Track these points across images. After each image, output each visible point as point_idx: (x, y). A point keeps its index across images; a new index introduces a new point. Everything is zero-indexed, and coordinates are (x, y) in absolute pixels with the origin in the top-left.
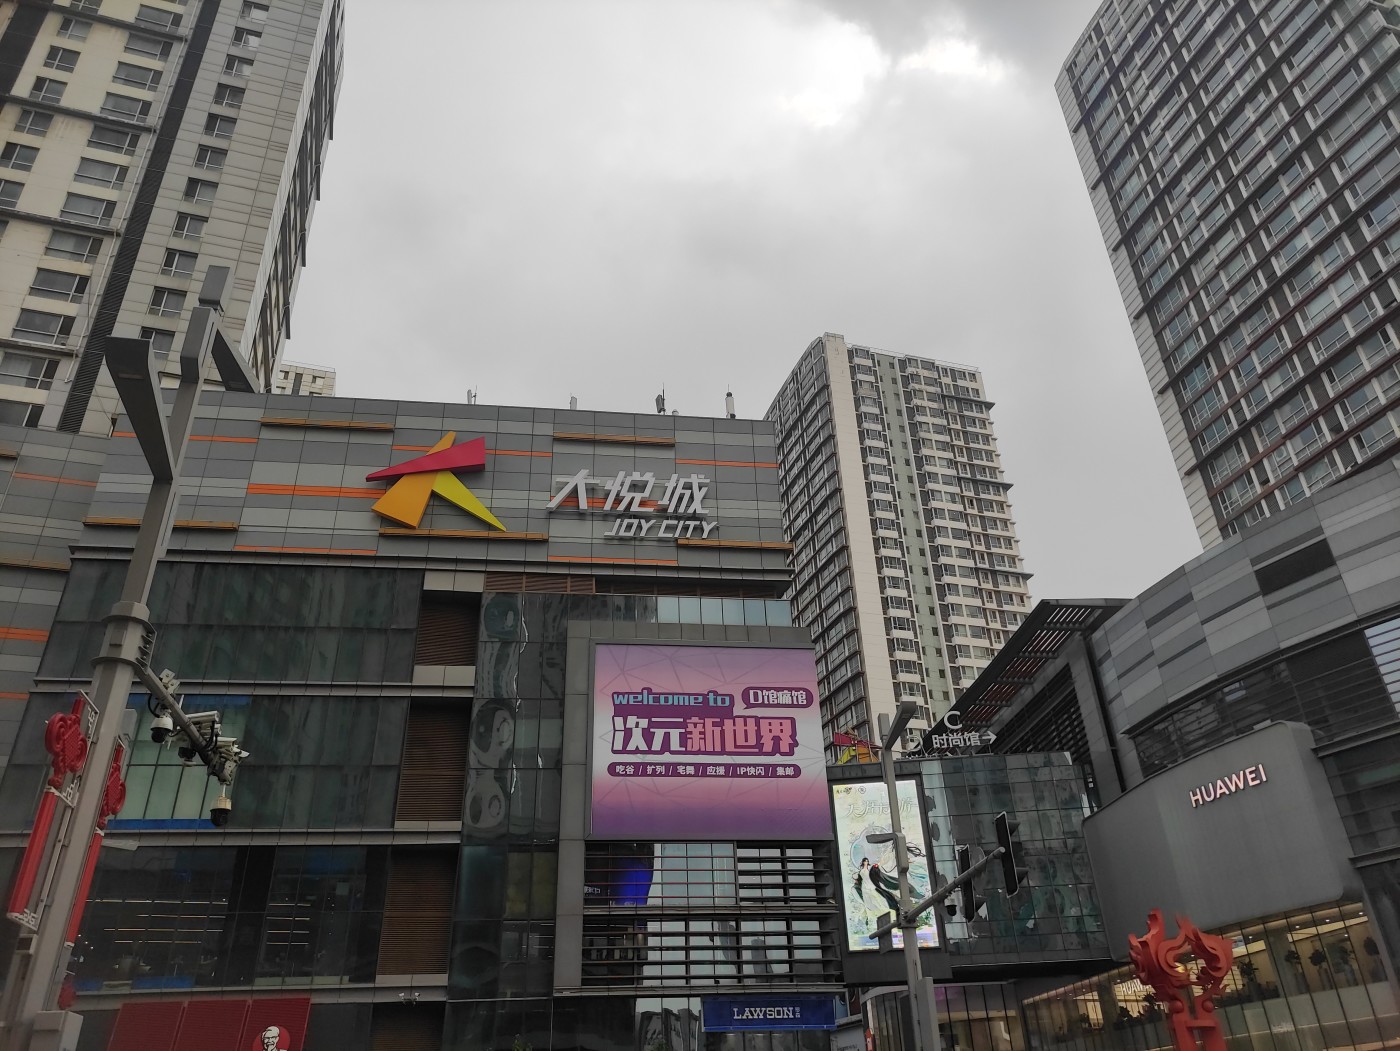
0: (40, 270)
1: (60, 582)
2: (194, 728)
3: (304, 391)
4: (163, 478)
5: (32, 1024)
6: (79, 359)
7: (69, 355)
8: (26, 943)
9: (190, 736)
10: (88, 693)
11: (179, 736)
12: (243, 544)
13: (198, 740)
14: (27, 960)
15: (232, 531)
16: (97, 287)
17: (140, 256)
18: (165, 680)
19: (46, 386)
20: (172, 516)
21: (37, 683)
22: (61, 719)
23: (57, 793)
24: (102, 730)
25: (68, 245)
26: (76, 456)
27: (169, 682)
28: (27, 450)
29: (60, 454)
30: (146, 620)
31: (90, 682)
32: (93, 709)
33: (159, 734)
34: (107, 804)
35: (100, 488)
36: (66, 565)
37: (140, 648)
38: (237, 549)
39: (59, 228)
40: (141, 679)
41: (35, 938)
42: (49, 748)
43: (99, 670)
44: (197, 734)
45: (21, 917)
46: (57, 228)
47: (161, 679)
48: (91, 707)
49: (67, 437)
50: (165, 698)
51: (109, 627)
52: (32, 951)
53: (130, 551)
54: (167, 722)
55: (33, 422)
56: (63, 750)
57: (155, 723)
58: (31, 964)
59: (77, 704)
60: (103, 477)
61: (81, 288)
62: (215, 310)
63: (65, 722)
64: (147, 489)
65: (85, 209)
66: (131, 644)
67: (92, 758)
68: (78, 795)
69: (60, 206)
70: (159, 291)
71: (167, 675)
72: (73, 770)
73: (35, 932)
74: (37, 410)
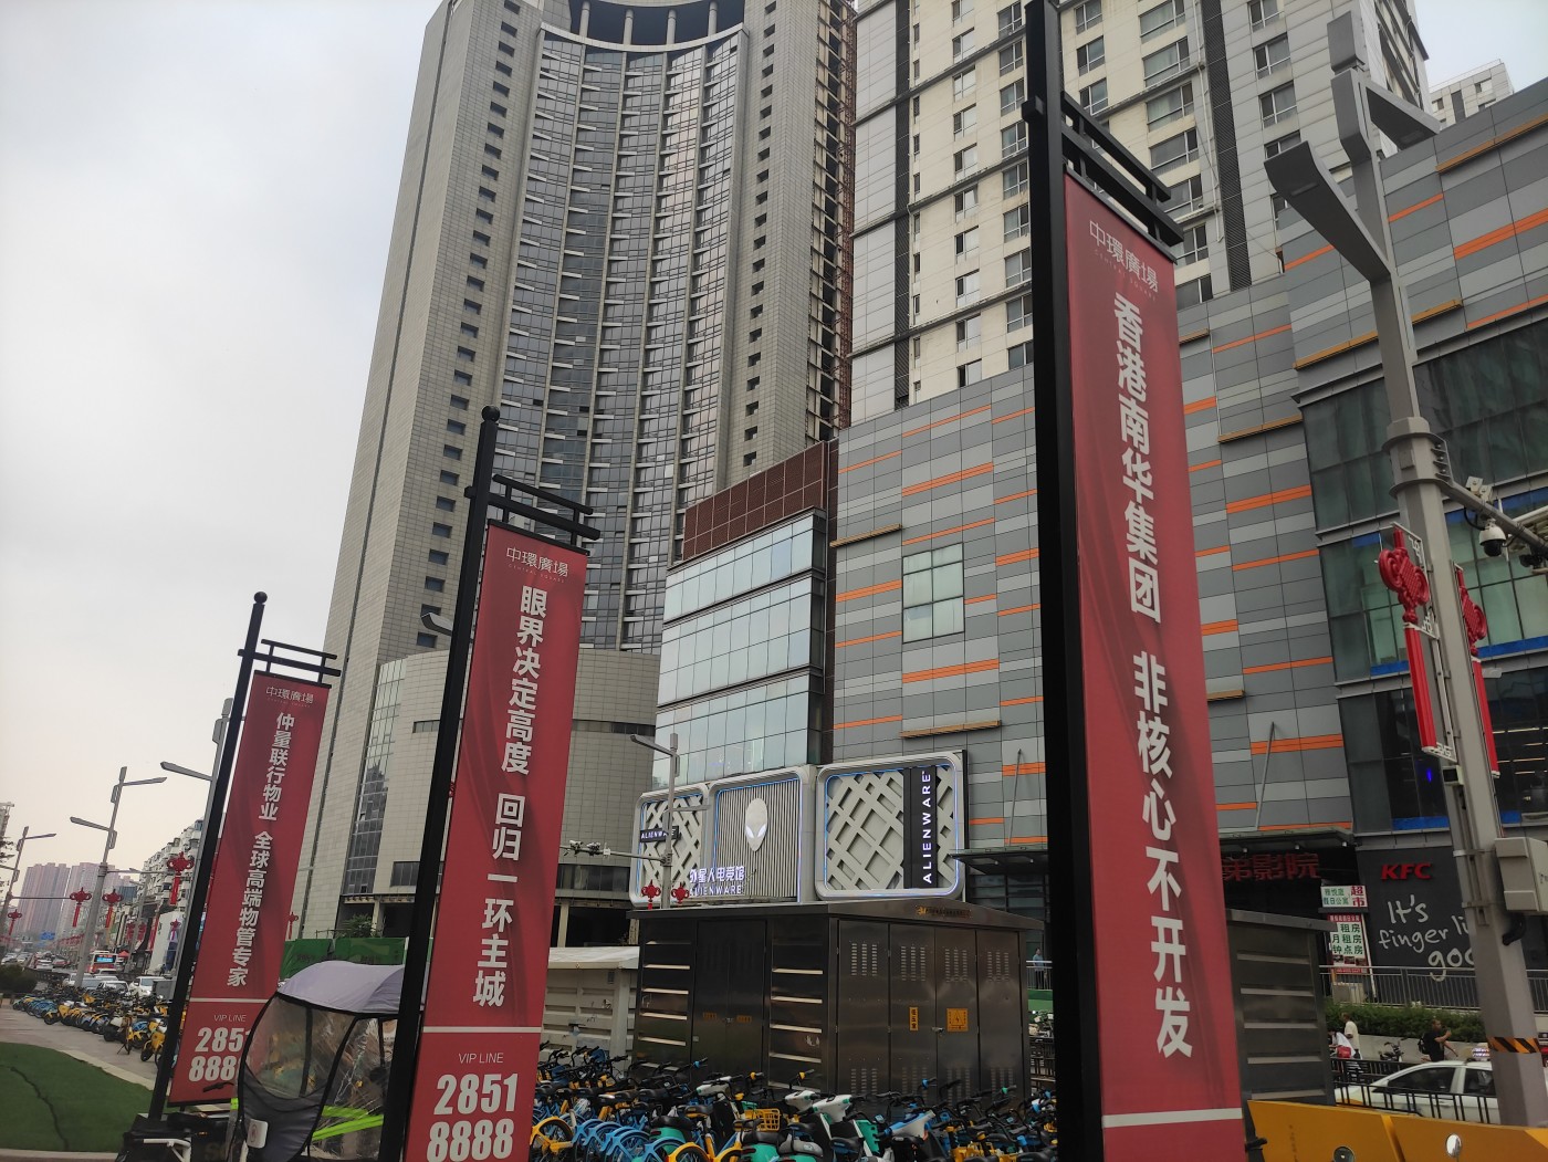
0: (1151, 148)
1: (1299, 434)
2: (1528, 531)
3: (1471, 109)
4: (1379, 278)
5: (1493, 851)
6: (1221, 213)
7: (1210, 214)
8: (1452, 775)
9: (1527, 540)
10: (1404, 525)
11: (1515, 544)
12: (1475, 320)
13: (1539, 543)
14: (1460, 791)
15: (1457, 310)
16: (1206, 133)
17: (1231, 76)
18: (1474, 489)
19: (1204, 255)
20: (1406, 316)
21: (1320, 536)
22: (1390, 555)
23: (1417, 628)
24: (1433, 557)
25: (1164, 109)
26: (1259, 307)
27: (1478, 489)
28: (1215, 323)
29: (1243, 313)
30: (1428, 431)
31: (1398, 514)
32: (1414, 539)
33: (1493, 547)
34: (1469, 630)
35: (1296, 327)
36: (1298, 416)
37: (1434, 463)
38: (1470, 328)
39: (1148, 98)
40: (1450, 496)
41: (1459, 769)
42: (1391, 586)
43: (1402, 499)
44: (1536, 537)
45: (1436, 750)
46: (1149, 99)
47: (1469, 489)
48: (1412, 536)
49: (1243, 293)
50: (1482, 508)
51: (1392, 452)
52: (1461, 781)
53: (1379, 367)
54: (1496, 532)
55: (1208, 294)
56: (1404, 585)
57: (1482, 537)
58: (1466, 793)
59: (1395, 538)
60: (1294, 315)
61: (1193, 144)
62: (1355, 68)
63: (1394, 557)
64: (1368, 297)
65: (1161, 64)
66: (1424, 462)
67: (1434, 585)
68: (1437, 626)
69: (1142, 77)
70: (1265, 99)
71: (1475, 484)
72: (1422, 602)
73: (1456, 764)
74: (1206, 281)
